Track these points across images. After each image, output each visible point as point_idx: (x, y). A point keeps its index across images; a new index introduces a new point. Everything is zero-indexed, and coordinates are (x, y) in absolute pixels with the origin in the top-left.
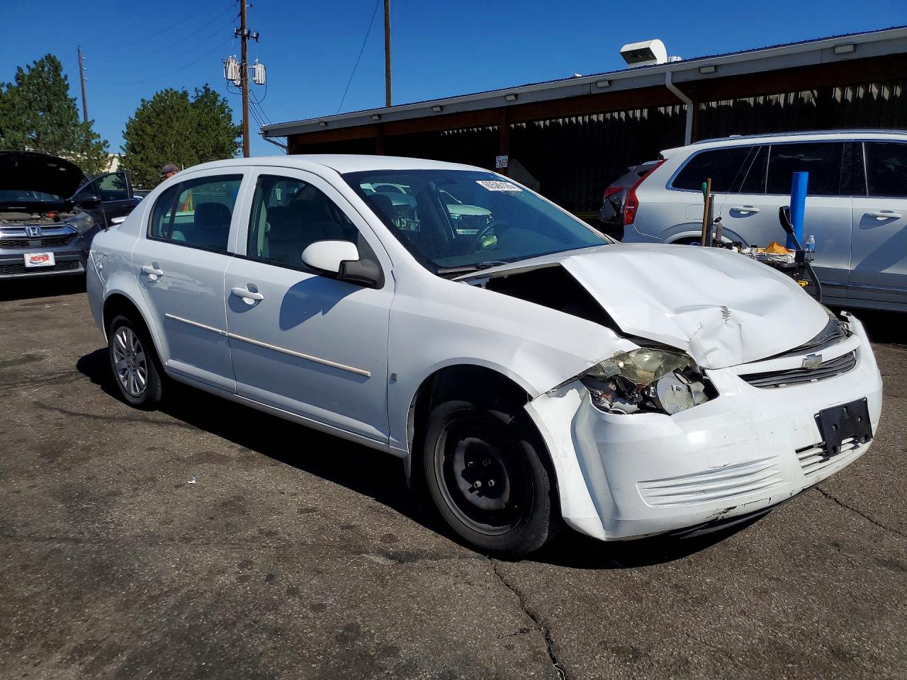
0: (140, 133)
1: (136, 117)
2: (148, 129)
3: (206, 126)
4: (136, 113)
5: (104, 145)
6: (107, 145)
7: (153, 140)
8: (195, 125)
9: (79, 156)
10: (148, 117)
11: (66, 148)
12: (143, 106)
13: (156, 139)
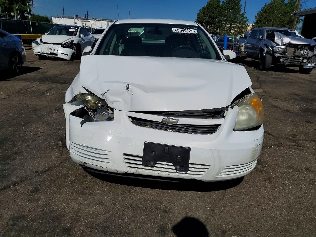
0: (261, 16)
1: (261, 10)
2: (264, 15)
3: (288, 12)
4: (262, 9)
5: (247, 21)
6: (248, 21)
7: (265, 19)
8: (283, 12)
9: (238, 25)
10: (266, 10)
11: (235, 22)
12: (265, 6)
13: (266, 18)
